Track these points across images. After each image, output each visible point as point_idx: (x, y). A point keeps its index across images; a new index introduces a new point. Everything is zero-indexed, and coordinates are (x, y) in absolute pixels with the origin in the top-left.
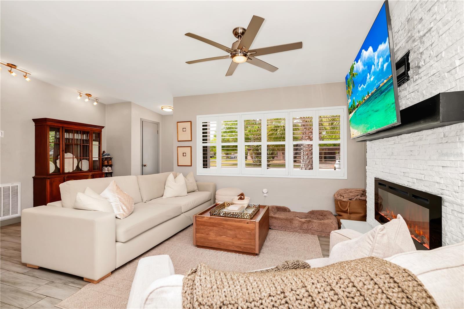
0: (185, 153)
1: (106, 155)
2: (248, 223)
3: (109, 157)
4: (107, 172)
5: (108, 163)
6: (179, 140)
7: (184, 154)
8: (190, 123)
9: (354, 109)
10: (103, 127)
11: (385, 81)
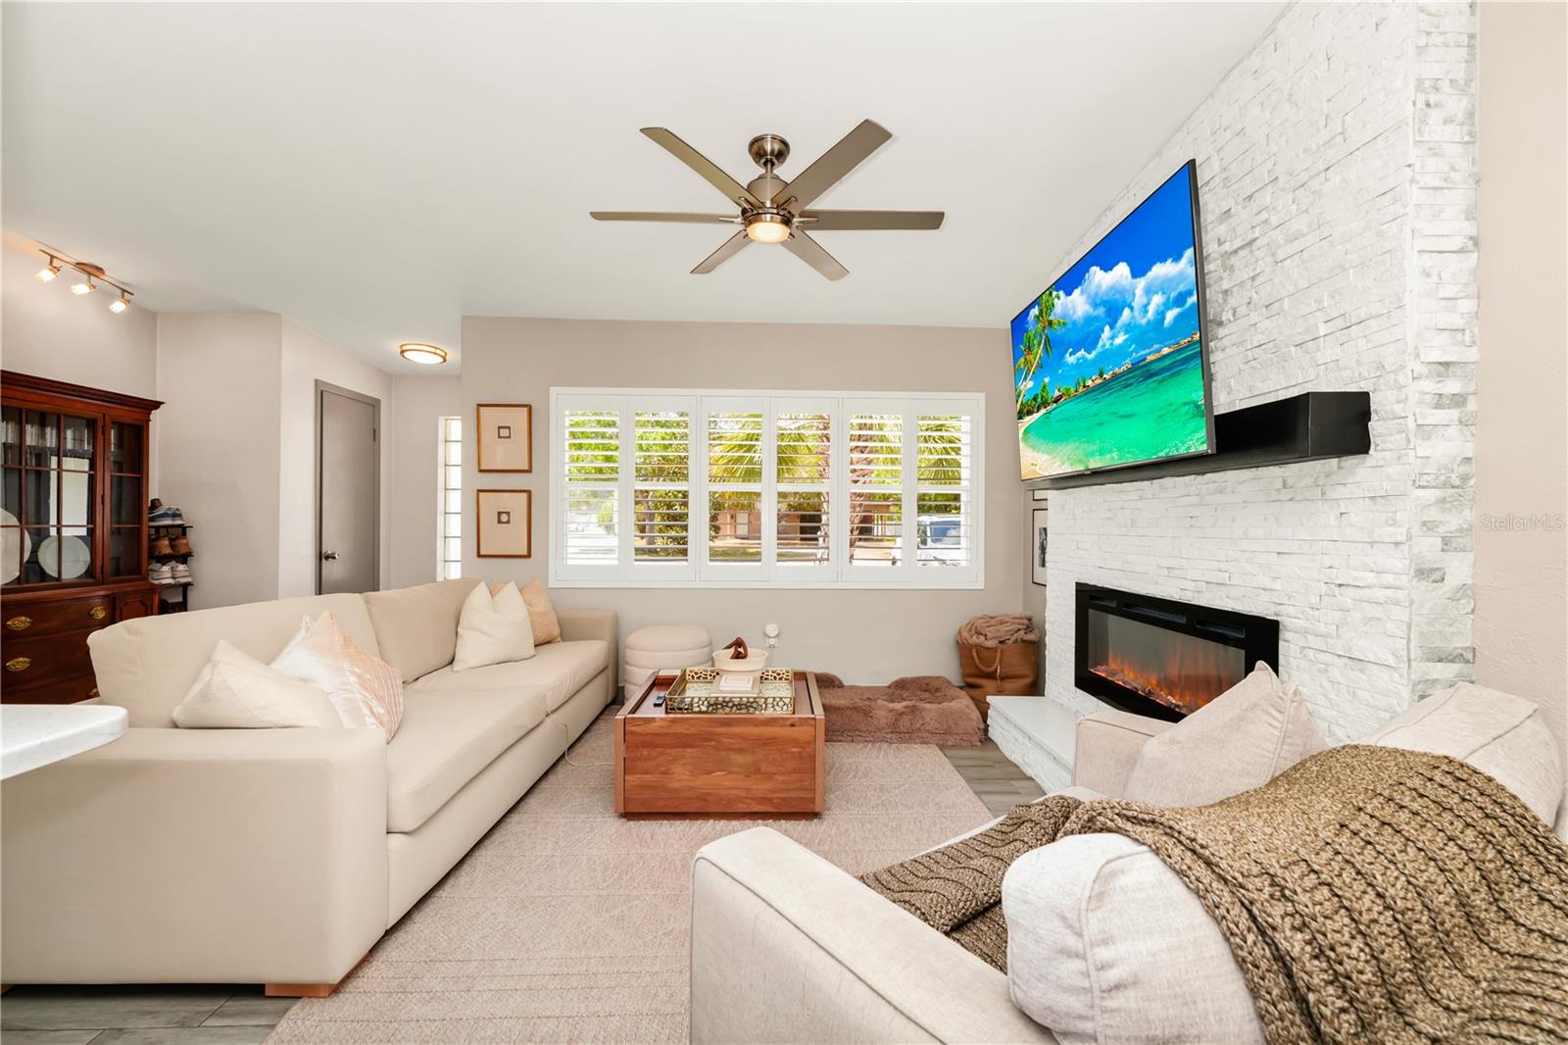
0: (508, 513)
1: (165, 515)
2: (793, 725)
3: (178, 522)
4: (171, 581)
5: (172, 547)
6: (482, 468)
7: (503, 518)
8: (525, 409)
9: (1045, 404)
10: (157, 405)
11: (1166, 351)
